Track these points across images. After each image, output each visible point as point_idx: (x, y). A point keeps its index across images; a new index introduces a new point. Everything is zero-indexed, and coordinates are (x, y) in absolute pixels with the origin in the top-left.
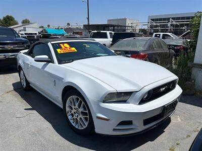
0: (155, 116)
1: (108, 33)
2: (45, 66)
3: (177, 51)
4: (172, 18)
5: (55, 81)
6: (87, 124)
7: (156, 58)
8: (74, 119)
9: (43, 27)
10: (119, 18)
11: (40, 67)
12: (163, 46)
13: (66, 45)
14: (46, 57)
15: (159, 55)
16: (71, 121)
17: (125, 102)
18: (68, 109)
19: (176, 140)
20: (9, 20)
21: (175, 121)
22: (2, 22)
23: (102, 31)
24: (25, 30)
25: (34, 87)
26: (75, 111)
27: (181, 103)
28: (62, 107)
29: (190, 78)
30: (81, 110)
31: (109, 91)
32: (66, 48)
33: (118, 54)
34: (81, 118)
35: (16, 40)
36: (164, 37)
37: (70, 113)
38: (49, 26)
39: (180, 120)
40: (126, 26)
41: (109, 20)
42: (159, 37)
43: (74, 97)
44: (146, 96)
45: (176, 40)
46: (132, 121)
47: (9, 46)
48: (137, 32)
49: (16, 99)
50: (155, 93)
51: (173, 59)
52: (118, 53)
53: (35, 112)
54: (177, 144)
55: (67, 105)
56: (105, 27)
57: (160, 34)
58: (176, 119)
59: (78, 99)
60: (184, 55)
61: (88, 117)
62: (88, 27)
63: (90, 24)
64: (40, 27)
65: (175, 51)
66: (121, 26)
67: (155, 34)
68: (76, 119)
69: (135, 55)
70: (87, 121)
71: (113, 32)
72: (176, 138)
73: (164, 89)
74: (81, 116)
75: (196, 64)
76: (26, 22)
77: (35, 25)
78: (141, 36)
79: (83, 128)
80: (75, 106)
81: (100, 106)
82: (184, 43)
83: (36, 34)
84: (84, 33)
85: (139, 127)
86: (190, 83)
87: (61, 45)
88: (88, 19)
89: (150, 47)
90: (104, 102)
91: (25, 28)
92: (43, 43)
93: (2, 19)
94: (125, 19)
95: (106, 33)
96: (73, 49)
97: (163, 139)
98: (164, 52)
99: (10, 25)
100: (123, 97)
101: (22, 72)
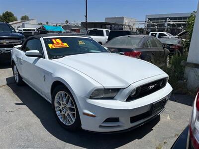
0: (143, 114)
1: (104, 30)
2: (36, 61)
3: (172, 50)
4: (170, 18)
5: (44, 77)
6: (74, 120)
7: (149, 56)
8: (62, 115)
9: (41, 24)
10: (116, 17)
11: (32, 62)
12: (158, 45)
13: (58, 41)
14: (37, 51)
15: (154, 53)
16: (60, 117)
17: (112, 98)
18: (56, 105)
19: (164, 138)
20: (8, 17)
21: (165, 120)
22: (1, 18)
23: (98, 29)
24: (23, 26)
25: (26, 82)
26: (63, 107)
27: (172, 102)
28: (51, 102)
29: (183, 77)
30: (69, 106)
31: (96, 87)
32: (58, 44)
33: (112, 52)
34: (68, 114)
35: (12, 35)
36: (160, 36)
37: (58, 109)
38: (47, 23)
39: (169, 119)
40: (123, 25)
41: (106, 19)
42: (155, 36)
43: (62, 92)
44: (134, 93)
45: (172, 40)
46: (118, 118)
47: (5, 41)
48: (135, 30)
49: (8, 94)
50: (143, 91)
51: (168, 58)
52: (112, 50)
53: (25, 107)
54: (164, 143)
55: (56, 101)
56: (103, 25)
57: (156, 34)
58: (165, 117)
59: (66, 95)
60: (179, 54)
61: (75, 113)
62: (86, 25)
63: (88, 22)
64: (39, 24)
65: (170, 50)
66: (118, 25)
67: (151, 33)
68: (64, 115)
69: (129, 52)
70: (74, 117)
71: (109, 30)
72: (164, 136)
73: (153, 86)
74: (68, 112)
75: (188, 63)
76: (25, 18)
77: (34, 22)
78: (137, 34)
79: (70, 124)
80: (63, 101)
81: (87, 102)
82: (179, 43)
83: (34, 30)
84: (81, 31)
85: (126, 124)
86: (182, 82)
87: (53, 40)
88: (86, 16)
89: (145, 45)
90: (91, 98)
91: (23, 25)
92: (36, 39)
93: (1, 15)
94: (123, 18)
95: (102, 31)
96: (65, 44)
97: (150, 137)
98: (158, 50)
99: (10, 21)
100: (110, 93)
101: (15, 67)
